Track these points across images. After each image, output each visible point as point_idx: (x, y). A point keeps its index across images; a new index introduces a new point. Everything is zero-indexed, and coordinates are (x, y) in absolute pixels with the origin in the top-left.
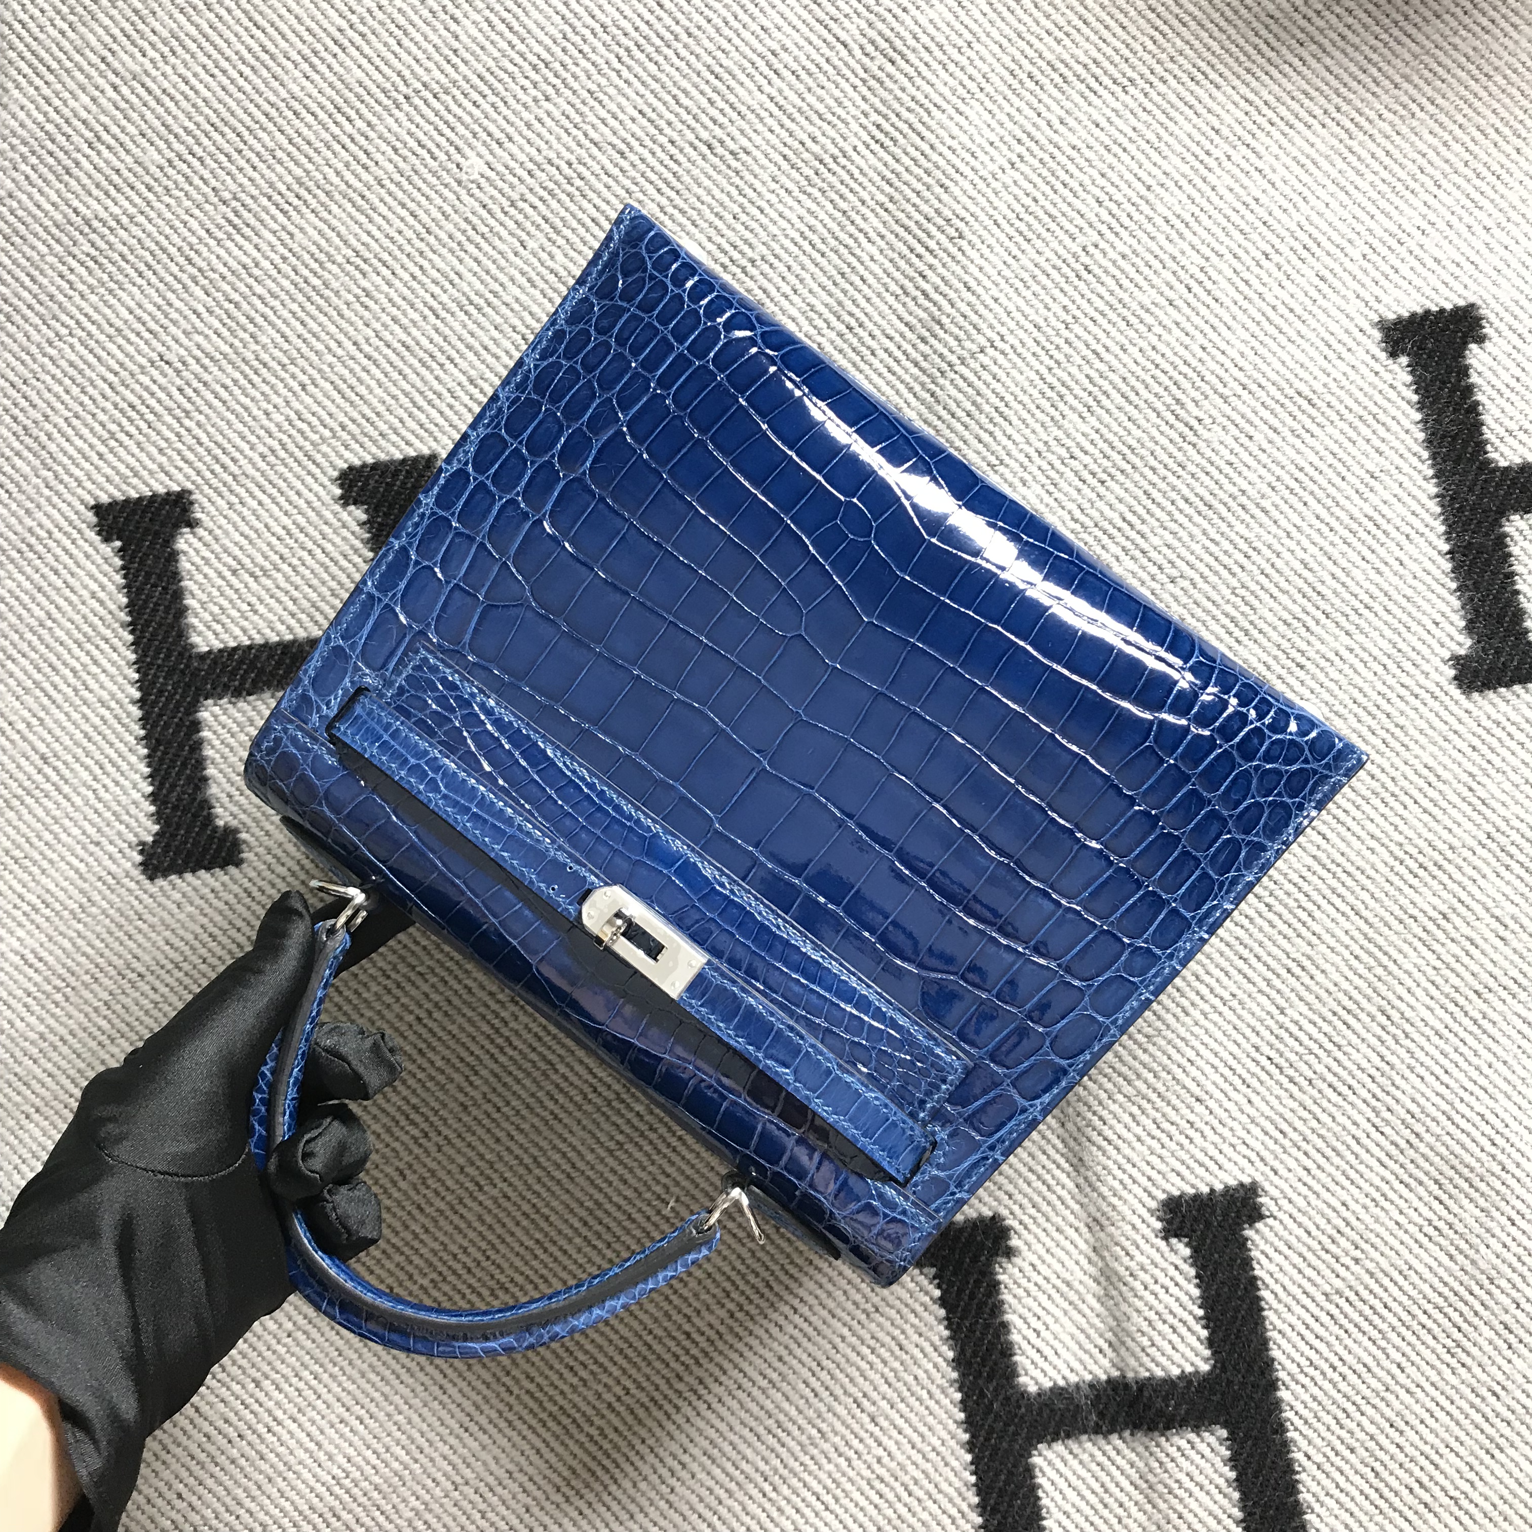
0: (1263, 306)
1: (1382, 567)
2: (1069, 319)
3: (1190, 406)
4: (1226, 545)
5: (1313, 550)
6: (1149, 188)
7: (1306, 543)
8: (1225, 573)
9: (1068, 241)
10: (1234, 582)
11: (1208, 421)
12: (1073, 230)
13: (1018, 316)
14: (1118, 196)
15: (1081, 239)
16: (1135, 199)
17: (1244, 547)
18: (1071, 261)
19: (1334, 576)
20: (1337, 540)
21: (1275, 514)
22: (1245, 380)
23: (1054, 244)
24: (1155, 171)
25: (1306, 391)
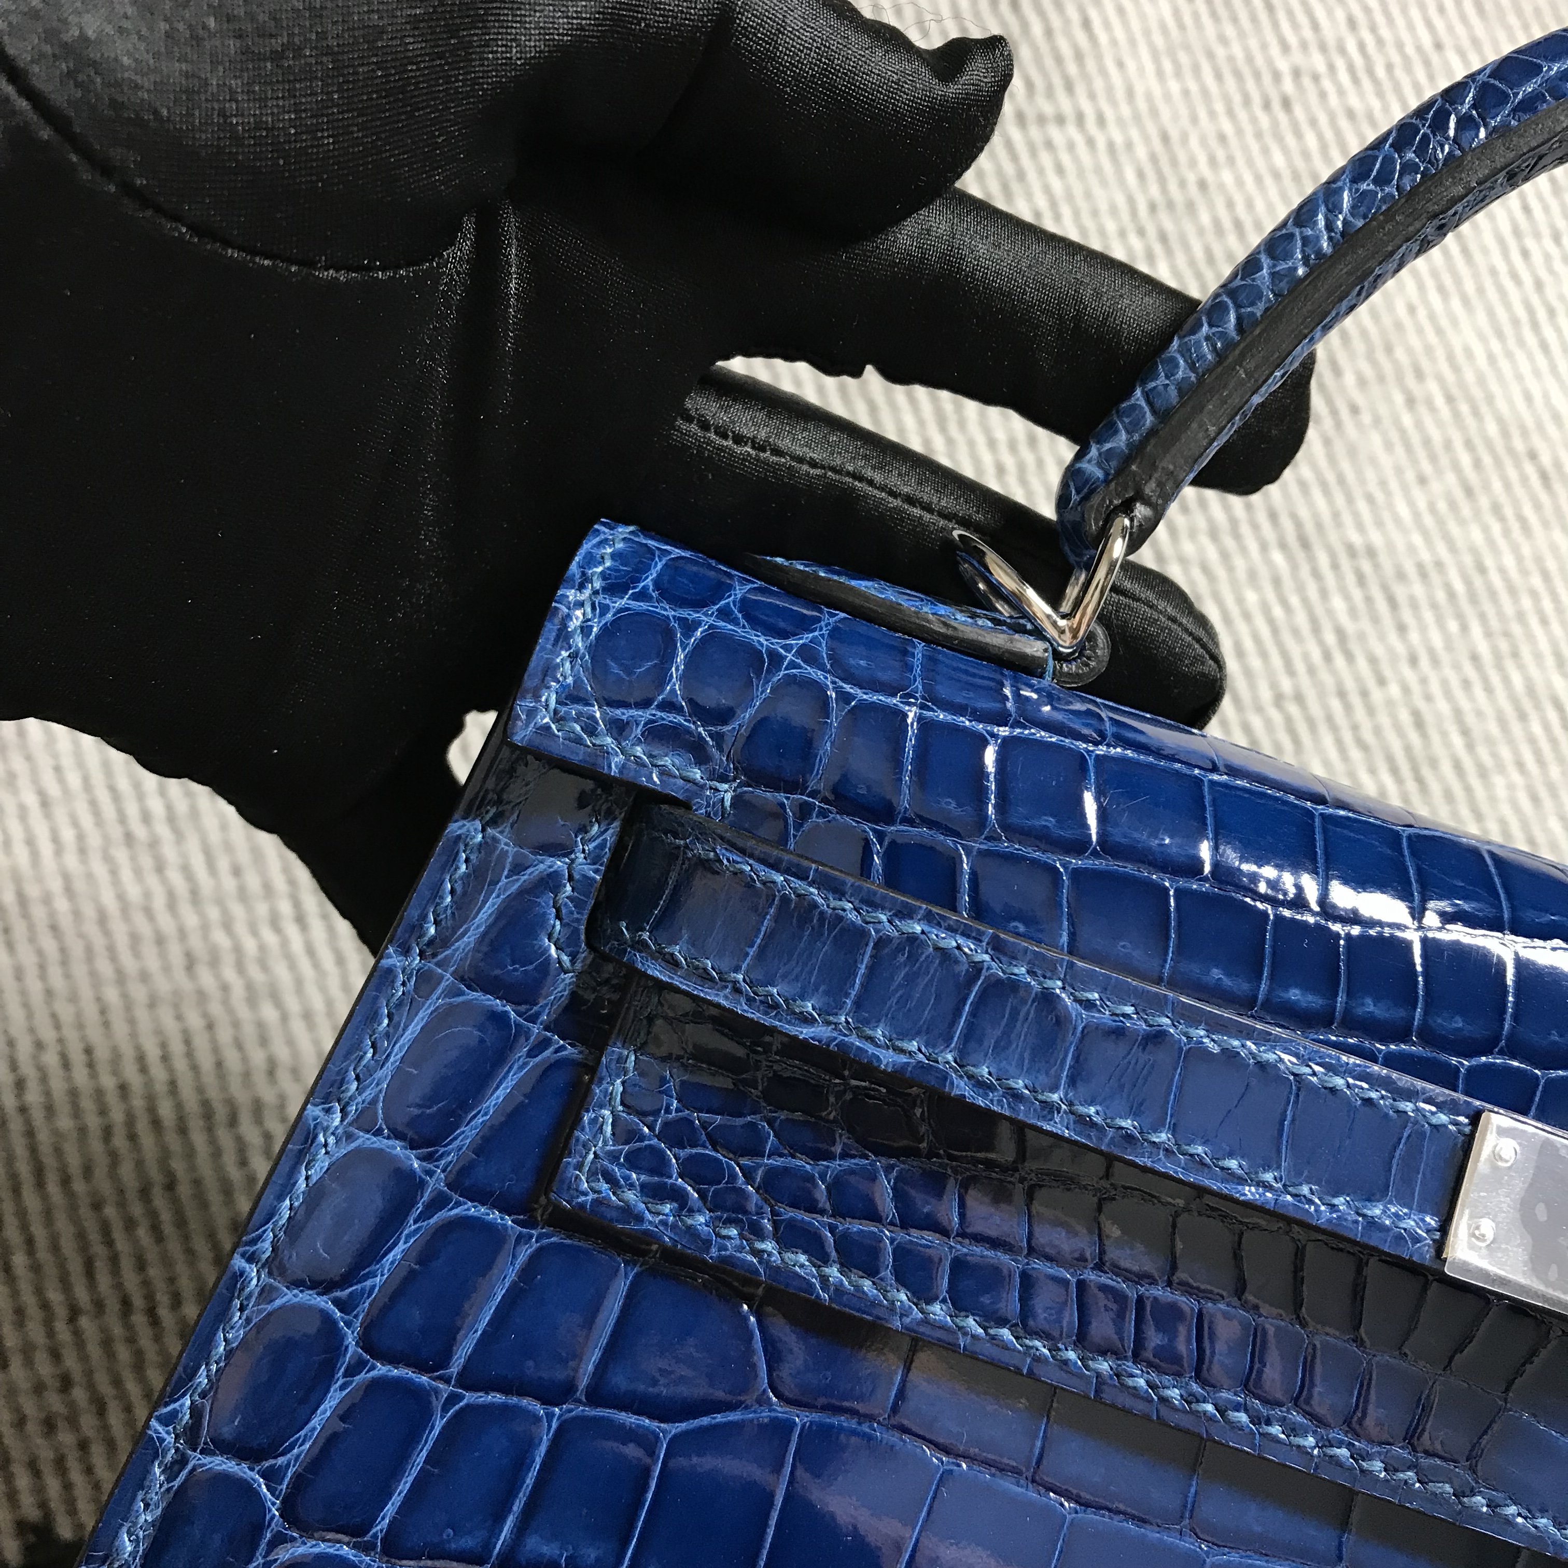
0: (1535, 301)
1: (1543, 794)
2: (1221, 155)
3: (1349, 379)
4: (1301, 619)
5: (1443, 706)
6: (1439, 46)
7: (1435, 688)
8: (1276, 661)
9: (1275, 50)
10: (1286, 685)
11: (1366, 418)
12: (1292, 40)
13: (1142, 105)
14: (1385, 32)
15: (1297, 57)
16: (1410, 50)
17: (1330, 638)
18: (1267, 79)
19: (1458, 766)
20: (1488, 710)
21: (1407, 616)
22: (1455, 391)
23: (1253, 43)
24: (1460, 29)
25: (1546, 459)
